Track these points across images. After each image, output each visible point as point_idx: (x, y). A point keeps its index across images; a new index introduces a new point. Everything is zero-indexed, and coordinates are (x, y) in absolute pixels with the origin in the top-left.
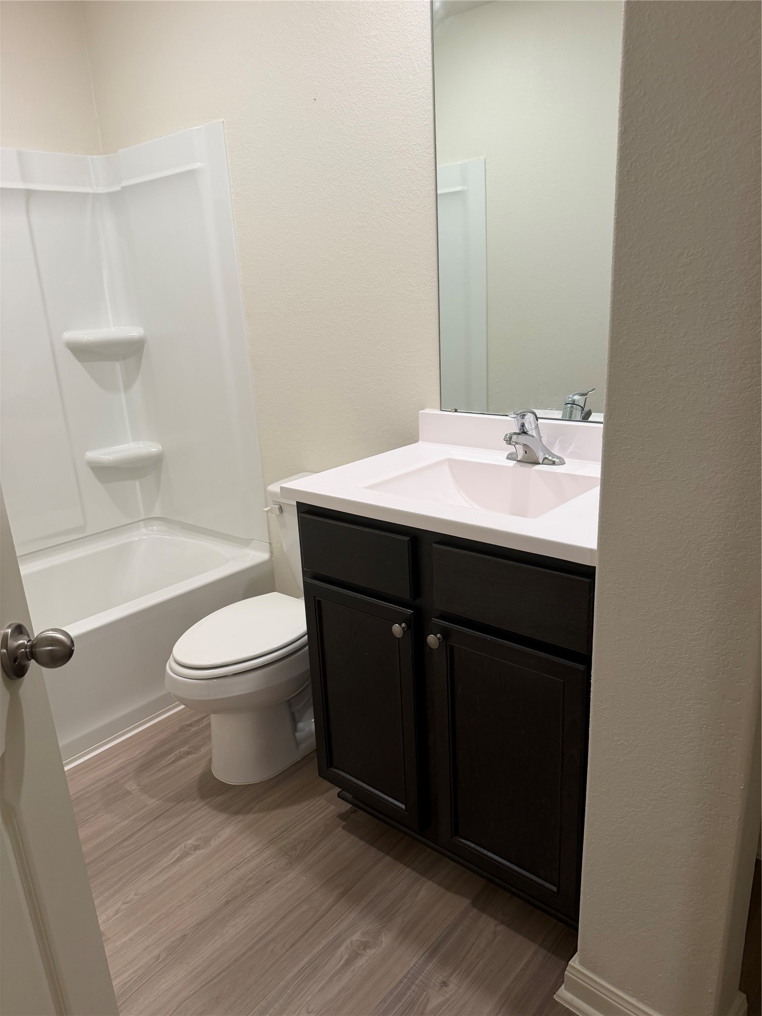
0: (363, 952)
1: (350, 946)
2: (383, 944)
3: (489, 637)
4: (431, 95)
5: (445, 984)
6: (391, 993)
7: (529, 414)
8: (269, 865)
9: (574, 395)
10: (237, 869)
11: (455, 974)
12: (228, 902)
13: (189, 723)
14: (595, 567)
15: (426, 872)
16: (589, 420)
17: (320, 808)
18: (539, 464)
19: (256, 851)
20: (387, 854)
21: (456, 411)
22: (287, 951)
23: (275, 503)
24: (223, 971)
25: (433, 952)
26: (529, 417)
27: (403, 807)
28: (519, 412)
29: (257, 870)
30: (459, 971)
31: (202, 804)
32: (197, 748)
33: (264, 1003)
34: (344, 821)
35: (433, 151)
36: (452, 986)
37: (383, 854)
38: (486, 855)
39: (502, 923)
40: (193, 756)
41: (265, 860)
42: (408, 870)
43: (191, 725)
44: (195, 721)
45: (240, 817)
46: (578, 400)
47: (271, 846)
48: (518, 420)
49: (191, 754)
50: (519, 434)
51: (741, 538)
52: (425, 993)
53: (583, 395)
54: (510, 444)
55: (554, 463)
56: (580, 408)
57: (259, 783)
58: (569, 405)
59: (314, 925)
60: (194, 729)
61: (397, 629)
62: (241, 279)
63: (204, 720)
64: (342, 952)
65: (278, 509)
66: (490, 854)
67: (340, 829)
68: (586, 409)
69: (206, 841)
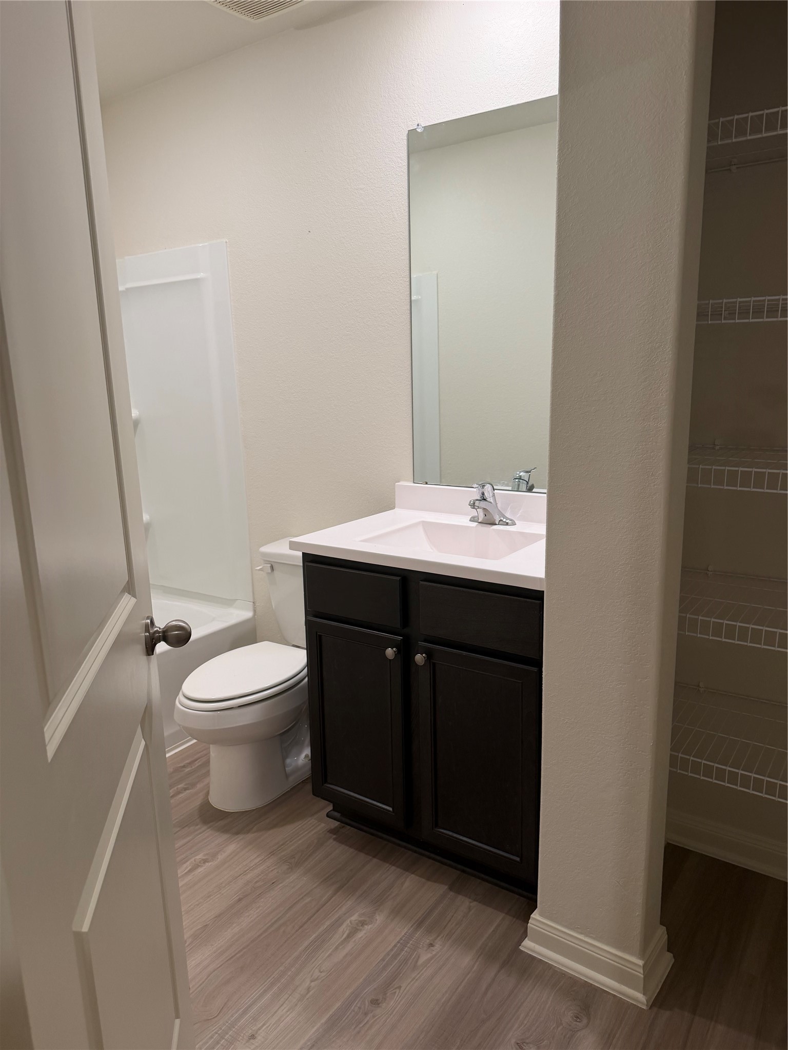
0: (361, 928)
1: (350, 924)
2: (378, 921)
3: (464, 653)
4: (408, 237)
5: (431, 945)
6: (388, 954)
7: (488, 485)
8: (272, 871)
9: (520, 472)
10: (245, 874)
11: (439, 938)
12: (240, 900)
13: (182, 765)
14: (544, 591)
15: (409, 868)
16: (533, 491)
17: (313, 826)
18: (496, 524)
19: (260, 861)
20: (374, 857)
21: (427, 483)
22: (297, 931)
23: (267, 562)
24: (244, 948)
25: (419, 924)
26: (488, 488)
27: (391, 809)
28: (480, 483)
29: (262, 875)
30: (442, 936)
31: (205, 827)
32: (193, 785)
33: (282, 968)
34: (334, 834)
35: (408, 279)
36: (437, 947)
37: (371, 857)
38: (462, 840)
39: (475, 900)
40: (191, 791)
41: (268, 867)
42: (393, 868)
43: (184, 766)
44: (187, 763)
45: (241, 836)
46: (524, 476)
47: (272, 856)
48: (479, 490)
49: (188, 790)
50: (480, 500)
51: (641, 562)
52: (416, 952)
53: (527, 472)
54: (474, 508)
55: (507, 524)
56: (526, 483)
57: (254, 810)
58: (517, 480)
59: (318, 911)
60: (187, 770)
61: (390, 652)
62: (237, 371)
63: (196, 762)
64: (344, 929)
65: (269, 568)
66: (465, 839)
67: (331, 840)
68: (530, 484)
69: (214, 856)
